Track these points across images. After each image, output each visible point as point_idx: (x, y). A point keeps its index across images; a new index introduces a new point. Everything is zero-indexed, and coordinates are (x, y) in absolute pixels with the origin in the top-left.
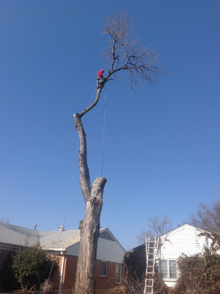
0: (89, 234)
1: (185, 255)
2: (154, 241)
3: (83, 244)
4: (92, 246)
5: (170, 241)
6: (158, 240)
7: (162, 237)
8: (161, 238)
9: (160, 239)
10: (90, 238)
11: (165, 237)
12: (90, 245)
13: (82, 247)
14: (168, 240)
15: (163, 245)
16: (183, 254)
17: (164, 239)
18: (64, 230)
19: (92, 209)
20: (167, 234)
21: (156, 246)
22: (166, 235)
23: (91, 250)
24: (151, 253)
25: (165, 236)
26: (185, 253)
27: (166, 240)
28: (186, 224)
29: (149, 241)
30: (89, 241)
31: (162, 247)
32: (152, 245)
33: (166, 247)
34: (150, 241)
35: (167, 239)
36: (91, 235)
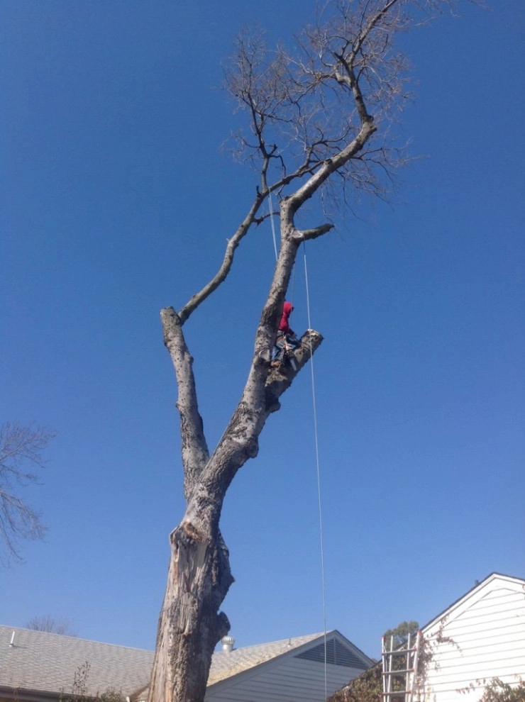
0: (171, 641)
1: (502, 685)
2: (405, 648)
3: (158, 674)
4: (179, 679)
5: (451, 641)
6: (417, 645)
7: (429, 633)
8: (425, 636)
9: (422, 638)
10: (174, 652)
11: (438, 629)
12: (173, 677)
13: (156, 685)
14: (447, 640)
15: (434, 658)
16: (497, 682)
17: (436, 637)
18: (233, 650)
19: (177, 560)
20: (441, 620)
21: (411, 666)
22: (440, 623)
23: (175, 692)
24: (399, 690)
25: (434, 628)
26: (501, 679)
27: (440, 640)
28: (495, 575)
29: (391, 651)
30: (172, 663)
31: (431, 665)
32: (399, 660)
33: (442, 664)
34: (394, 649)
35: (444, 635)
36: (176, 642)
